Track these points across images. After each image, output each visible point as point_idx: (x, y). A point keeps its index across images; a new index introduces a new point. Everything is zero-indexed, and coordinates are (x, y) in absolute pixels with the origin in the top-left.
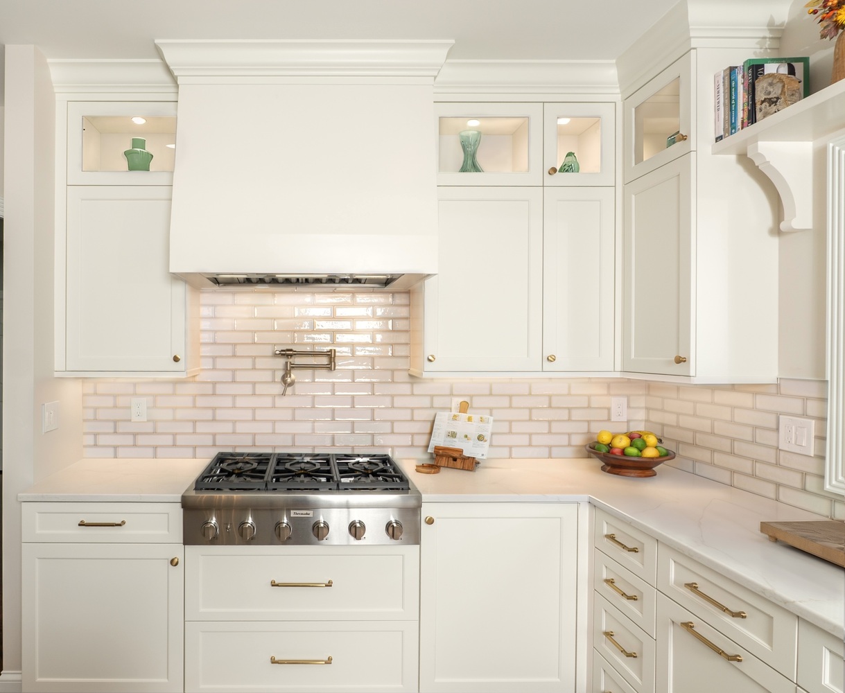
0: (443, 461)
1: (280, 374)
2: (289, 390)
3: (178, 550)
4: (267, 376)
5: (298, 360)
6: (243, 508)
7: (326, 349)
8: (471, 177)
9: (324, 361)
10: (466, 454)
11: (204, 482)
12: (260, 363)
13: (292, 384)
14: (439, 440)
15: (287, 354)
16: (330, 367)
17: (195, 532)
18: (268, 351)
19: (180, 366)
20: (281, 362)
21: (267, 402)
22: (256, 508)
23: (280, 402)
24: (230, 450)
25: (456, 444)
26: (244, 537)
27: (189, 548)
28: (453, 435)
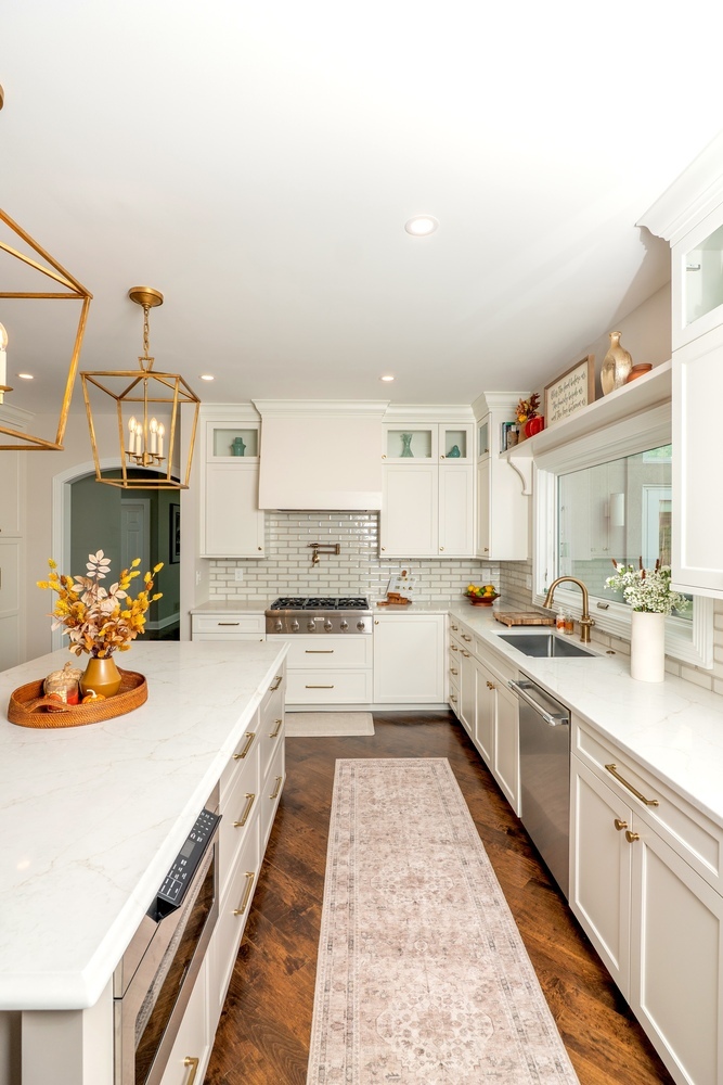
0: (393, 601)
1: (311, 557)
2: (316, 565)
3: (263, 636)
4: (305, 557)
5: (321, 549)
6: (293, 616)
7: (334, 543)
8: (407, 460)
9: (333, 550)
10: (402, 596)
11: (274, 606)
12: (301, 551)
13: (317, 561)
14: (392, 590)
15: (314, 546)
16: (336, 553)
17: (272, 628)
18: (306, 544)
19: (262, 552)
20: (311, 550)
21: (305, 571)
22: (298, 616)
23: (312, 571)
24: (285, 597)
25: (398, 591)
26: (294, 630)
27: (268, 635)
28: (398, 587)
